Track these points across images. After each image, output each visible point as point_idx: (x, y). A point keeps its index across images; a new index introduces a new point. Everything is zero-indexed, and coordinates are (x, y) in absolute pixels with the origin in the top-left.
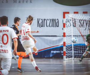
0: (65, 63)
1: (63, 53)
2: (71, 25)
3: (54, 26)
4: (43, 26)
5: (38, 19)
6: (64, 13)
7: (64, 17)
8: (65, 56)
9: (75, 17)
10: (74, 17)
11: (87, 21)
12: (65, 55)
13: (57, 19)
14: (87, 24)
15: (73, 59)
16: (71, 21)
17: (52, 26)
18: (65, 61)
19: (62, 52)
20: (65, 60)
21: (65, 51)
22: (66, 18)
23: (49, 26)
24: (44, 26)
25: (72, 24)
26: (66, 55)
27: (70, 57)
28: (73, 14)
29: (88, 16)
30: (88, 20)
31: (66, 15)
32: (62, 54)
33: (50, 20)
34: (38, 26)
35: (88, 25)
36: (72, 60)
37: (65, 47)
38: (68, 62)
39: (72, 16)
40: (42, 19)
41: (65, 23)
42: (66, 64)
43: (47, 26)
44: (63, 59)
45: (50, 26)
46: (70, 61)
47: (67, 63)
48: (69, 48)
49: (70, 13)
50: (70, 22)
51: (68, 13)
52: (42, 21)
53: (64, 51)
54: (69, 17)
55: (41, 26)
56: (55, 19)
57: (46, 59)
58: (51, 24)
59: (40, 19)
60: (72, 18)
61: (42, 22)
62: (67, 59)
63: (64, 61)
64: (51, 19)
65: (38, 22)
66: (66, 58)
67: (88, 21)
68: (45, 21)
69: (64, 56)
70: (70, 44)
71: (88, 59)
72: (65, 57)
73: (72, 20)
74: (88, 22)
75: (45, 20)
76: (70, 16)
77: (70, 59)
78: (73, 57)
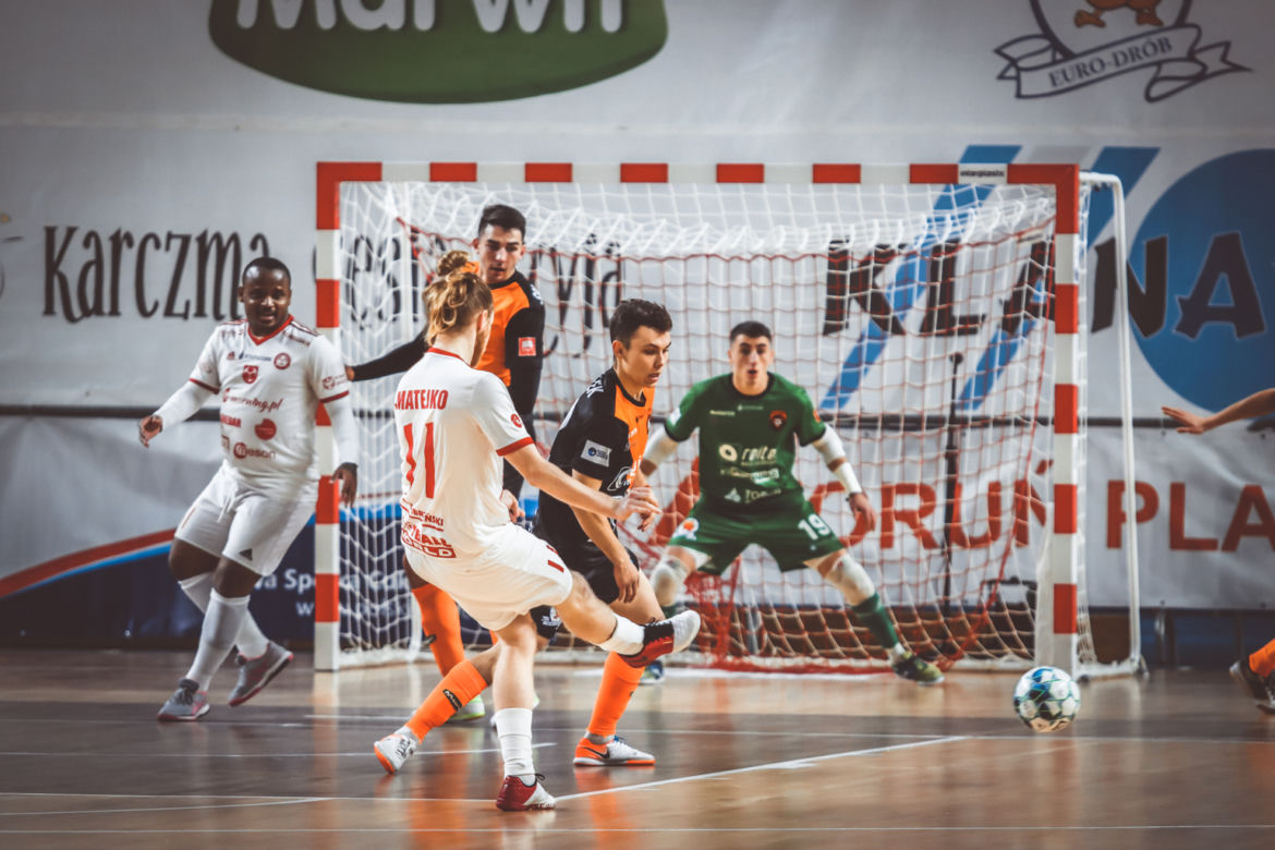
0: (335, 703)
1: (309, 596)
2: (397, 295)
3: (225, 309)
4: (98, 311)
5: (50, 232)
6: (331, 178)
7: (327, 217)
8: (336, 626)
9: (441, 216)
10: (430, 222)
11: (566, 265)
12: (330, 618)
13: (258, 239)
14: (564, 294)
15: (419, 662)
16: (397, 256)
17: (200, 313)
18: (336, 678)
19: (304, 583)
20: (330, 671)
21: (336, 570)
22: (343, 225)
23: (169, 312)
24: (115, 312)
25: (405, 287)
26: (344, 619)
27: (381, 641)
28: (422, 186)
29: (578, 211)
30: (579, 246)
31: (350, 195)
32: (304, 609)
33: (176, 244)
34: (49, 311)
35: (577, 298)
36: (404, 663)
37: (336, 528)
38: (365, 688)
39: (407, 204)
40: (91, 238)
41: (338, 273)
42: (343, 710)
43: (145, 313)
44: (311, 661)
45: (179, 308)
46: (386, 674)
47: (357, 702)
48: (376, 546)
49: (385, 172)
50: (391, 265)
51: (370, 173)
52: (90, 254)
53: (319, 570)
54: (377, 214)
55: (86, 313)
56: (235, 238)
57: (131, 656)
58: (187, 290)
59: (71, 231)
60: (414, 230)
61: (98, 262)
62: (356, 657)
63: (319, 679)
64: (195, 233)
65: (52, 266)
66: (345, 645)
67: (575, 258)
68: (129, 257)
69: (319, 626)
70: (384, 502)
71: (575, 664)
72: (328, 633)
73: (406, 247)
74: (581, 275)
75: (129, 238)
76: (391, 211)
77: (387, 654)
78: (416, 640)
